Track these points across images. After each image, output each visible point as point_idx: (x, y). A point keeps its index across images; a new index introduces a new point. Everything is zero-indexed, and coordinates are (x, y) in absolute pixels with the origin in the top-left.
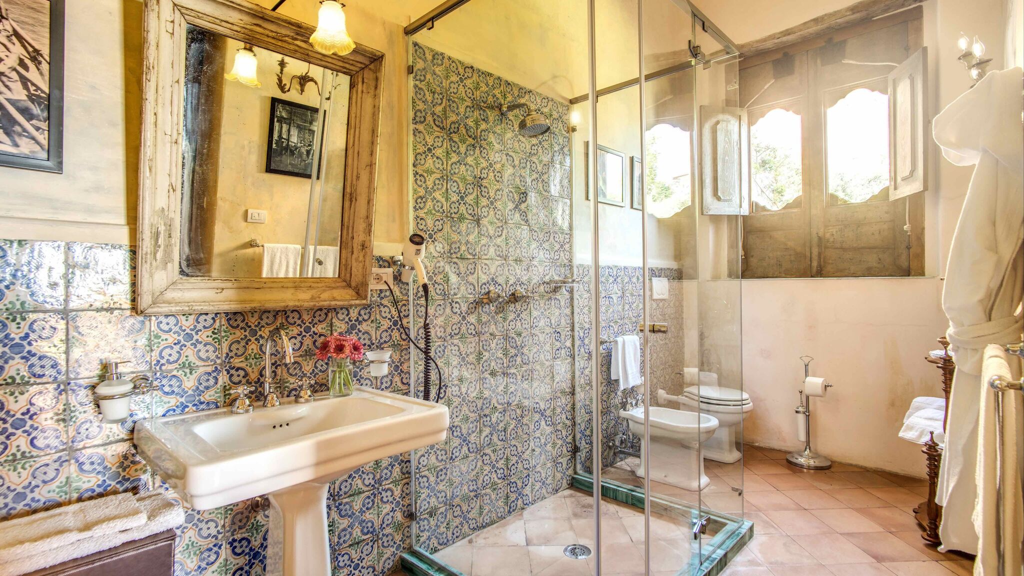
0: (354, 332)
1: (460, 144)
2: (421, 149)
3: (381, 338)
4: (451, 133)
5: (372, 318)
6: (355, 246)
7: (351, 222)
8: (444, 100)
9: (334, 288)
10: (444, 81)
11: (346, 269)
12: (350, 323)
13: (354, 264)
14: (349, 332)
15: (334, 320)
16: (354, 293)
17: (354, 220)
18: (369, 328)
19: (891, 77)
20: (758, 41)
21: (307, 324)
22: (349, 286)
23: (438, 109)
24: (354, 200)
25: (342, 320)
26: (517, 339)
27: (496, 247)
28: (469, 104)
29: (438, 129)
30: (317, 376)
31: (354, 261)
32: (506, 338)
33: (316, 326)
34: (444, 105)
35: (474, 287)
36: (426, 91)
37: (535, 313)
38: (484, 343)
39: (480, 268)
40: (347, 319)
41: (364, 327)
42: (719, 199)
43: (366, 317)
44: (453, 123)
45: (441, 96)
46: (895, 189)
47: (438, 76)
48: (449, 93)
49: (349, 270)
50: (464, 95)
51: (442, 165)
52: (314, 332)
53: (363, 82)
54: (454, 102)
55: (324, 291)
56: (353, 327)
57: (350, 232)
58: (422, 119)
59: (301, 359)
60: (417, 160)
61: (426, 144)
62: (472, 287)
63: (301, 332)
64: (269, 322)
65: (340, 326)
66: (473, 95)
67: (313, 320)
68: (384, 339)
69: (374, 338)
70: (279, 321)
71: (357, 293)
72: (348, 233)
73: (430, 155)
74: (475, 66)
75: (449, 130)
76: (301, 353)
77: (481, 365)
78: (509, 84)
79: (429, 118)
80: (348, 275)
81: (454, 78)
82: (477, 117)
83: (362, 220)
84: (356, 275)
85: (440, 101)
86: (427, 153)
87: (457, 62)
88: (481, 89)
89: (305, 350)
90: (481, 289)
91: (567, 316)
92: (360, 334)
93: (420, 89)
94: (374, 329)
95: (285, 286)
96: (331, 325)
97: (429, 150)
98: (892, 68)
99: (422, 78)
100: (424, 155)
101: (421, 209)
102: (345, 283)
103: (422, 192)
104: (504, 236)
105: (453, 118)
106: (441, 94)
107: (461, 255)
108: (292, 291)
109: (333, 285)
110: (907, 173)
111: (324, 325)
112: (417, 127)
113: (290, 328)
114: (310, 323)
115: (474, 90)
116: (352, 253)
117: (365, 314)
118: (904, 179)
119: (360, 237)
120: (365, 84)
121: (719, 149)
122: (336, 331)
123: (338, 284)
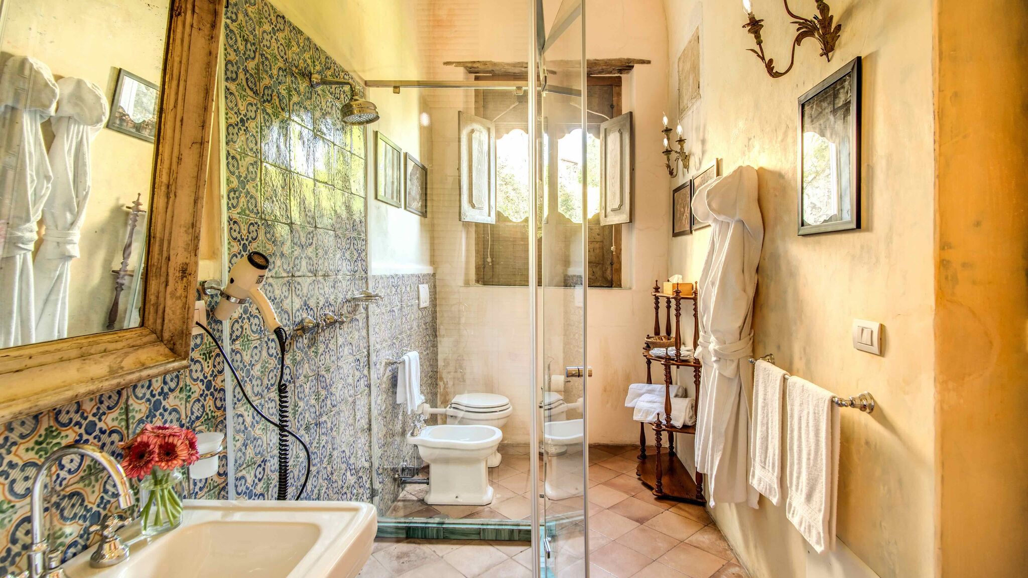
0: (158, 414)
1: (273, 118)
2: (234, 119)
3: (192, 413)
4: (264, 101)
5: (181, 384)
6: (171, 271)
7: (167, 231)
8: (257, 54)
9: (140, 347)
10: (257, 27)
11: (156, 312)
12: (153, 400)
13: (169, 302)
14: (151, 416)
15: (130, 401)
16: (167, 351)
17: (171, 228)
18: (177, 402)
19: (603, 126)
20: (508, 64)
21: (91, 418)
22: (160, 339)
23: (251, 65)
24: (172, 195)
25: (142, 398)
26: (327, 376)
27: (308, 260)
28: (282, 65)
29: (250, 93)
30: (108, 506)
31: (168, 296)
32: (318, 377)
33: (103, 418)
34: (256, 60)
35: (289, 316)
36: (238, 36)
37: (341, 341)
38: (299, 390)
39: (293, 288)
40: (148, 396)
41: (171, 402)
42: (473, 206)
43: (172, 385)
44: (266, 87)
45: (254, 48)
46: (606, 216)
47: (251, 19)
48: (262, 45)
49: (160, 312)
50: (277, 53)
51: (256, 144)
52: (101, 429)
53: (193, 11)
54: (267, 58)
55: (126, 354)
56: (157, 406)
57: (165, 249)
58: (234, 76)
59: (81, 485)
60: (229, 134)
61: (238, 113)
62: (286, 316)
63: (81, 435)
64: (26, 432)
65: (140, 408)
66: (285, 54)
67: (98, 409)
68: (196, 414)
69: (183, 416)
70: (45, 424)
71: (172, 350)
72: (161, 251)
73: (243, 128)
74: (286, 17)
75: (263, 97)
76: (82, 474)
77: (296, 420)
78: (317, 49)
79: (241, 76)
80: (159, 321)
81: (267, 27)
82: (289, 85)
83: (183, 230)
84: (170, 321)
85: (252, 55)
86: (240, 125)
87: (269, 5)
88: (293, 48)
89: (89, 466)
90: (295, 317)
91: (364, 338)
92: (166, 414)
93: (231, 31)
94: (184, 402)
95: (66, 357)
96: (127, 410)
97: (242, 121)
98: (604, 120)
99: (234, 17)
100: (236, 128)
101: (234, 207)
102: (154, 336)
103: (235, 183)
104: (314, 246)
105: (267, 81)
106: (254, 44)
107: (276, 273)
108: (77, 364)
109: (138, 342)
110: (616, 206)
111: (115, 414)
112: (228, 85)
113: (63, 434)
114: (94, 415)
115: (286, 48)
116: (167, 285)
117: (172, 380)
118: (613, 210)
119: (179, 257)
120: (195, 15)
121: (474, 157)
122: (134, 417)
123: (145, 339)
